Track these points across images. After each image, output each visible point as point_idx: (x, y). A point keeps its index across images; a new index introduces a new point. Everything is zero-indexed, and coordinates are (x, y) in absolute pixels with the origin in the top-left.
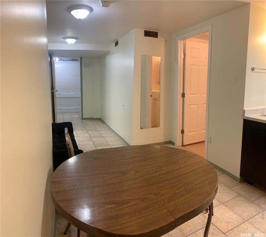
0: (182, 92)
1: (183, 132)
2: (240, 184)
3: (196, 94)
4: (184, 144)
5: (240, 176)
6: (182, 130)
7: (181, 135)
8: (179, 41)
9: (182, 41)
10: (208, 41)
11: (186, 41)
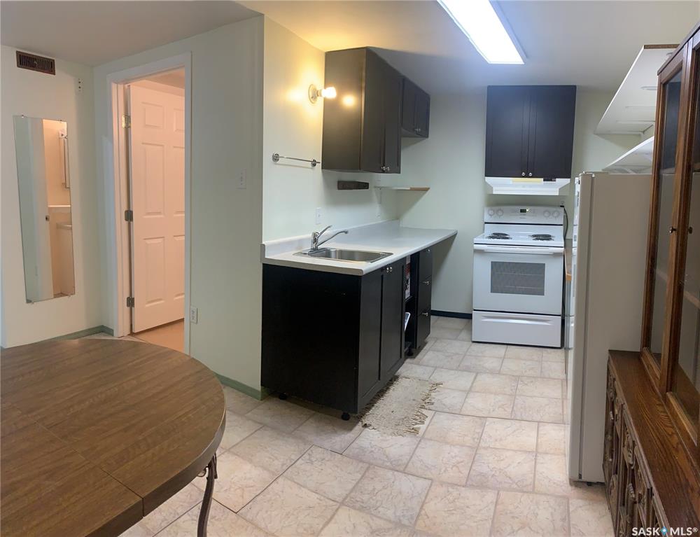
0: (125, 208)
1: (131, 302)
2: (261, 402)
3: (159, 213)
4: (136, 331)
5: (262, 385)
6: (128, 298)
7: (127, 309)
8: (114, 86)
9: (119, 85)
10: (183, 90)
11: (129, 86)
